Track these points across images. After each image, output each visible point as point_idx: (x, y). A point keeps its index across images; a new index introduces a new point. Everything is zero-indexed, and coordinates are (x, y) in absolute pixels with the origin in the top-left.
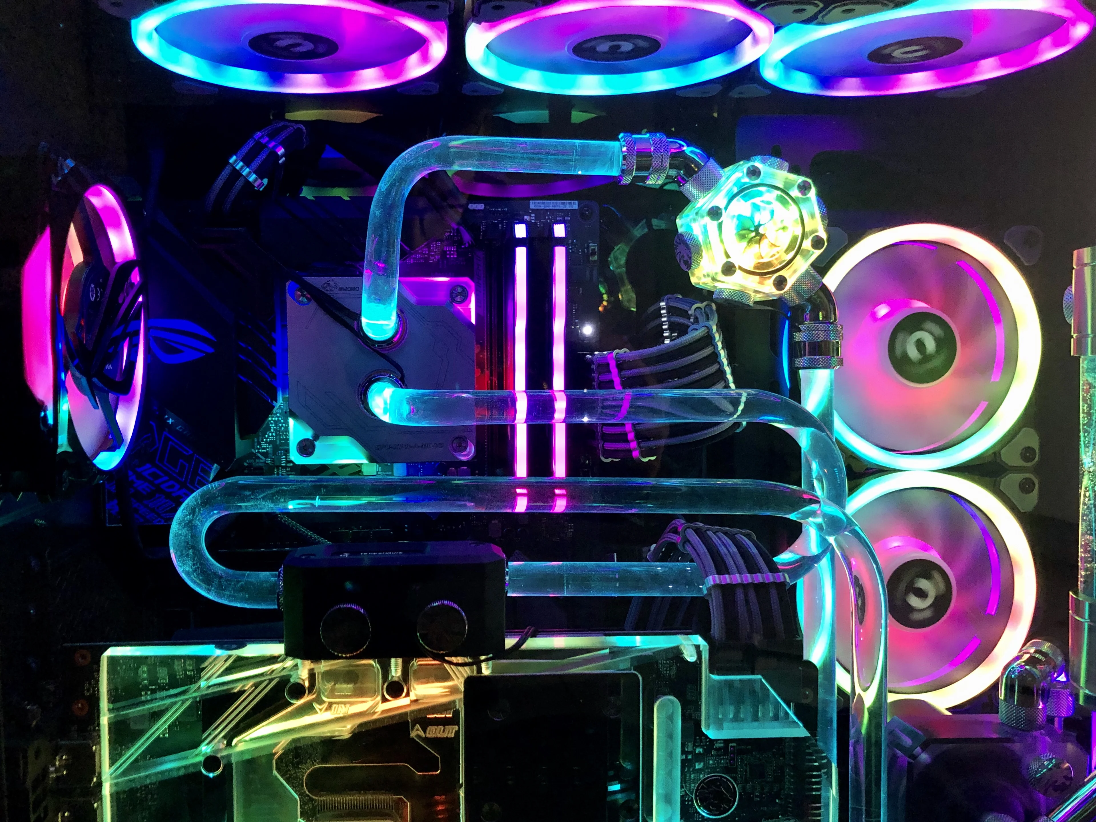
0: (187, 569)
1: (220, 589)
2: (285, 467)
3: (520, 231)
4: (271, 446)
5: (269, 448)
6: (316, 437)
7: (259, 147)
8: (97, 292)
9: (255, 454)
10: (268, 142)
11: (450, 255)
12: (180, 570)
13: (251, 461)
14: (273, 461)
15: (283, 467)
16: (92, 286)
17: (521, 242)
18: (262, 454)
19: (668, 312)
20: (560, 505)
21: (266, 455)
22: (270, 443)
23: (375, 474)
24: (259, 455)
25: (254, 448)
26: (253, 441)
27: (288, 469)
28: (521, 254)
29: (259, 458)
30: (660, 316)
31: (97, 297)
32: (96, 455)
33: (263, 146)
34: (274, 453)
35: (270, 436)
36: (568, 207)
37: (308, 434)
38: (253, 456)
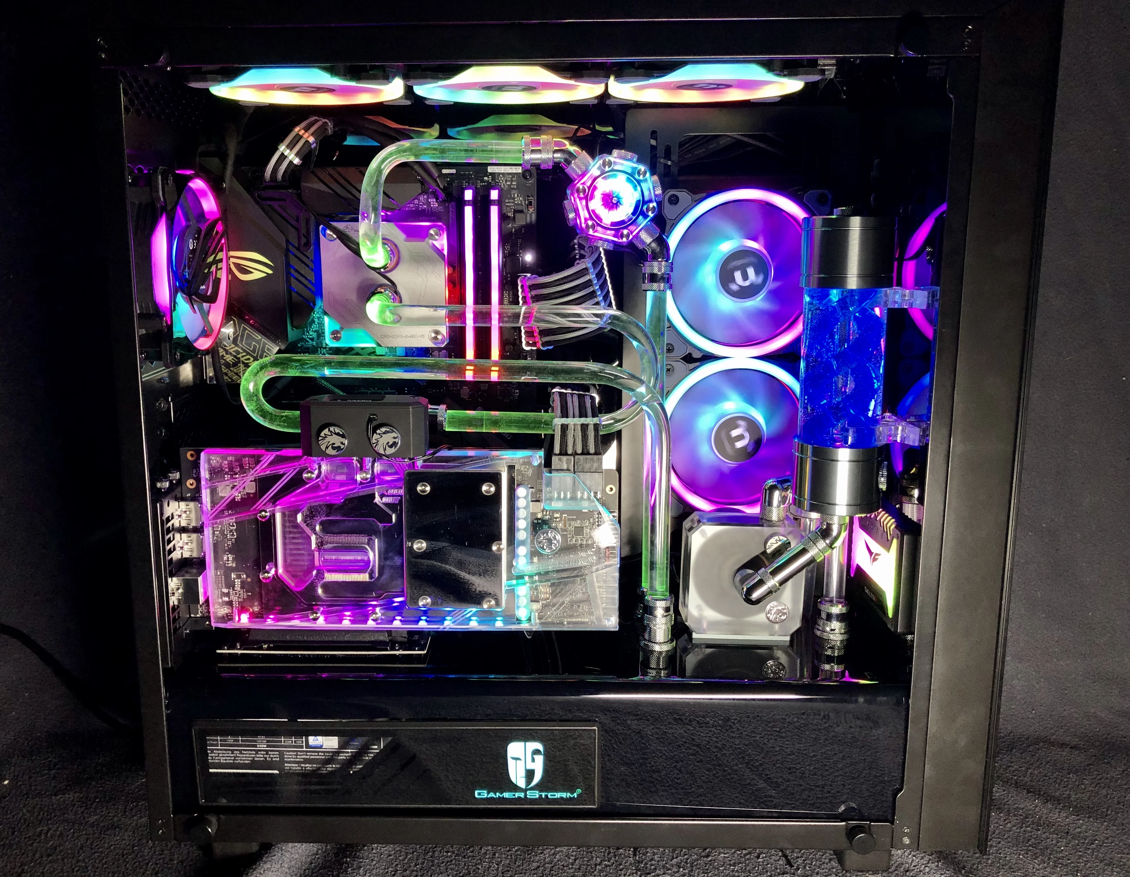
0: (252, 407)
1: (272, 421)
2: (325, 348)
3: (468, 195)
4: (316, 334)
5: (315, 335)
6: (342, 329)
7: (299, 137)
8: (194, 243)
9: (305, 339)
10: (304, 134)
11: (433, 204)
12: (247, 409)
13: (303, 343)
14: (317, 343)
15: (324, 348)
16: (191, 240)
17: (468, 203)
18: (310, 339)
19: (579, 247)
20: (494, 376)
21: (312, 339)
22: (315, 331)
23: (384, 354)
24: (308, 339)
25: (304, 334)
26: (304, 331)
27: (328, 349)
28: (468, 211)
29: (308, 342)
30: (575, 249)
31: (194, 246)
32: (196, 340)
33: (301, 137)
34: (318, 339)
35: (315, 327)
36: (514, 171)
37: (337, 327)
38: (303, 340)
